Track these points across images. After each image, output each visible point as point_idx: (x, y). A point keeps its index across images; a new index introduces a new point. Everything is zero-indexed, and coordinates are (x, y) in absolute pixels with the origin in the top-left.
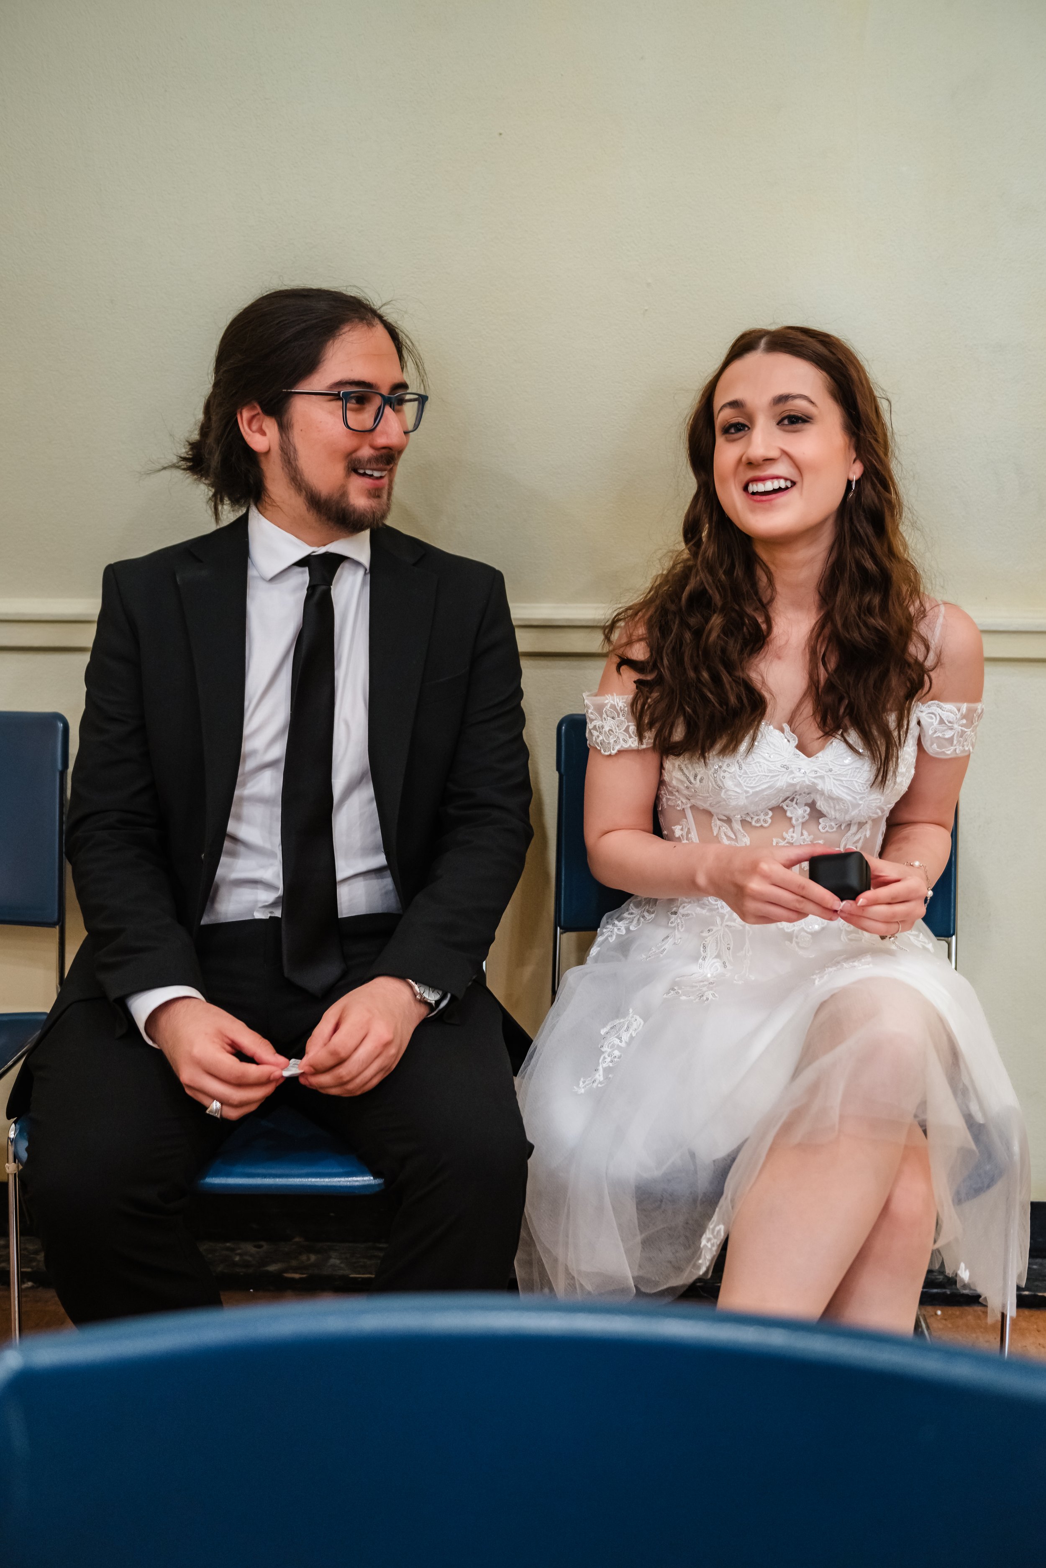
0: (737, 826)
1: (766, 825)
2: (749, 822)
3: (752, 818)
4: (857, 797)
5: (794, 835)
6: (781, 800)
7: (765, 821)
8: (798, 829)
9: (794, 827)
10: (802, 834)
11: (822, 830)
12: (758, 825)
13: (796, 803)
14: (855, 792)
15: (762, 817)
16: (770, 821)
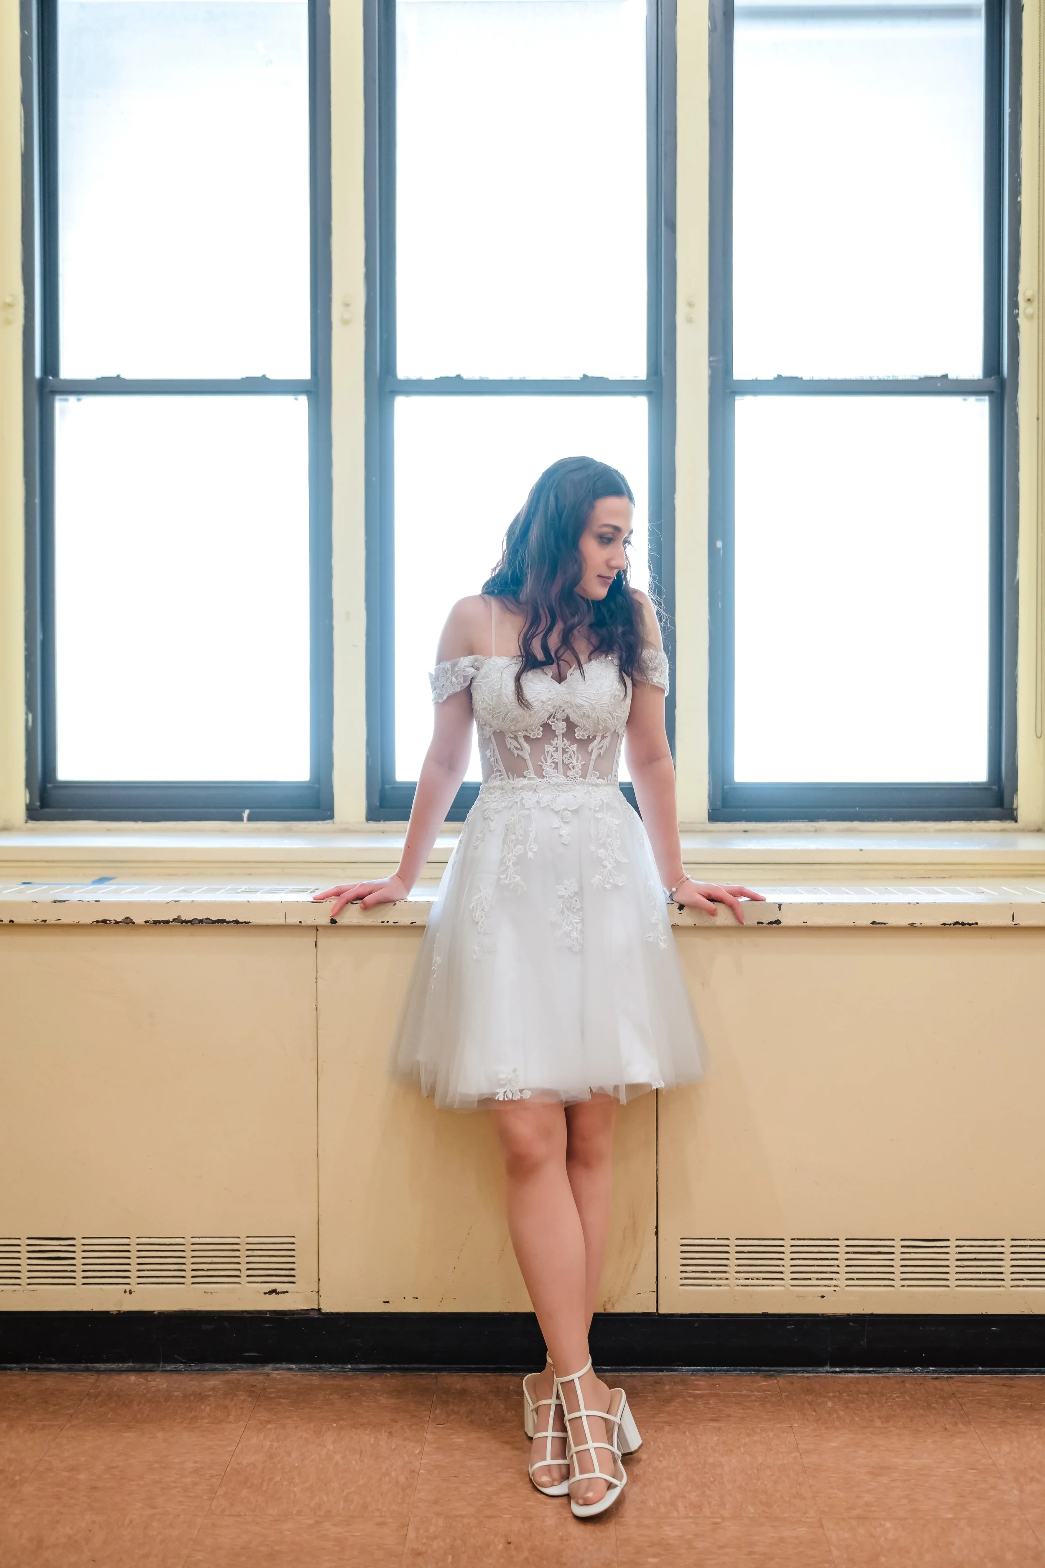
0: (522, 740)
1: (539, 737)
2: (528, 736)
3: (530, 734)
4: (593, 703)
5: (558, 742)
6: (546, 717)
7: (539, 734)
8: (560, 737)
9: (557, 736)
10: (563, 741)
11: (577, 738)
12: (534, 737)
13: (557, 720)
14: (591, 699)
15: (536, 731)
16: (542, 733)
